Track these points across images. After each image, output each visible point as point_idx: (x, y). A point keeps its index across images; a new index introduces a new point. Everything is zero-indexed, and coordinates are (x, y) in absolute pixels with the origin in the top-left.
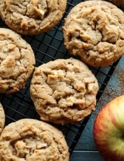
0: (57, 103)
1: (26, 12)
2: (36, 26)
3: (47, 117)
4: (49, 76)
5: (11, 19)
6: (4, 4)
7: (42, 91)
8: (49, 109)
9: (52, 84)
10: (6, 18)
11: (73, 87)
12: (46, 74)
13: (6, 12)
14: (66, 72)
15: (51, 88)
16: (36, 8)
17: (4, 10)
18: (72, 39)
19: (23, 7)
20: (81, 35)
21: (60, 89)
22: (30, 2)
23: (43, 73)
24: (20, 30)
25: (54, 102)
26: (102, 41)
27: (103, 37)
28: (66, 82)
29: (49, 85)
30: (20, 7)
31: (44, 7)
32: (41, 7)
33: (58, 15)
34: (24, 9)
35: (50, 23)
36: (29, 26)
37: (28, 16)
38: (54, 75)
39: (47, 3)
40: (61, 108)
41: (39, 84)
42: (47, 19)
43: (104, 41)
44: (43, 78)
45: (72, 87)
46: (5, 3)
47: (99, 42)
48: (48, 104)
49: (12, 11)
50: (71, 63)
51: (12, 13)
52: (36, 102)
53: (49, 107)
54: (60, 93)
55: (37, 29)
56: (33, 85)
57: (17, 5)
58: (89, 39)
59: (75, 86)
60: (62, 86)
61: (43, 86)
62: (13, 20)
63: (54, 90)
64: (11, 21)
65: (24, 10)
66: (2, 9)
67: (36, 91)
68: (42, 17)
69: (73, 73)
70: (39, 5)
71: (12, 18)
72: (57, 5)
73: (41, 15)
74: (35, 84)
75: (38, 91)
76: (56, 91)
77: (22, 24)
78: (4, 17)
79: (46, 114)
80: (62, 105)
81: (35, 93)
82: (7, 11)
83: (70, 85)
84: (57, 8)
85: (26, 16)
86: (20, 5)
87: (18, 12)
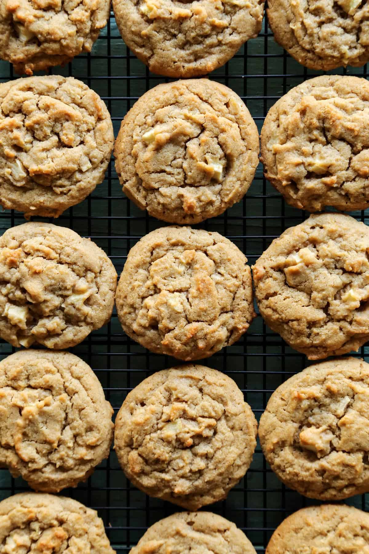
0: (328, 315)
1: (185, 178)
2: (214, 198)
3: (321, 350)
4: (286, 270)
5: (159, 203)
6: (134, 179)
7: (288, 306)
8: (317, 334)
9: (301, 283)
10: (147, 205)
11: (342, 269)
12: (279, 269)
13: (143, 193)
14: (315, 247)
15: (301, 290)
16: (203, 164)
17: (138, 190)
18: (299, 187)
19: (176, 171)
20: (311, 169)
21: (321, 286)
22: (187, 156)
23: (272, 271)
24: (184, 218)
25: (320, 315)
26: (355, 153)
27: (352, 145)
28: (326, 266)
29: (295, 287)
30: (169, 174)
31: (218, 156)
32: (212, 158)
33: (250, 160)
34: (179, 173)
35: (239, 183)
36: (201, 204)
37: (191, 185)
38: (295, 264)
39: (221, 147)
40: (339, 321)
41: (275, 294)
42: (231, 179)
43: (359, 152)
44: (275, 279)
45: (341, 271)
46: (136, 175)
47: (350, 159)
48: (312, 324)
49: (156, 186)
50: (317, 225)
51: (157, 189)
52: (286, 332)
53: (315, 330)
54: (324, 293)
55: (217, 204)
56: (264, 301)
57: (163, 171)
58: (329, 166)
59: (345, 267)
60: (321, 278)
61: (285, 295)
62: (164, 205)
63: (309, 294)
64: (160, 207)
65: (181, 177)
66: (135, 189)
67: (275, 310)
68: (221, 178)
69: (331, 242)
70: (208, 156)
71: (162, 200)
72: (242, 142)
73: (217, 173)
74: (267, 298)
75: (279, 309)
76: (315, 294)
77: (185, 206)
78: (144, 203)
79: (316, 346)
80: (339, 314)
81: (276, 316)
82: (145, 189)
83: (336, 268)
84: (244, 149)
85: (188, 188)
86: (168, 169)
87: (170, 184)
